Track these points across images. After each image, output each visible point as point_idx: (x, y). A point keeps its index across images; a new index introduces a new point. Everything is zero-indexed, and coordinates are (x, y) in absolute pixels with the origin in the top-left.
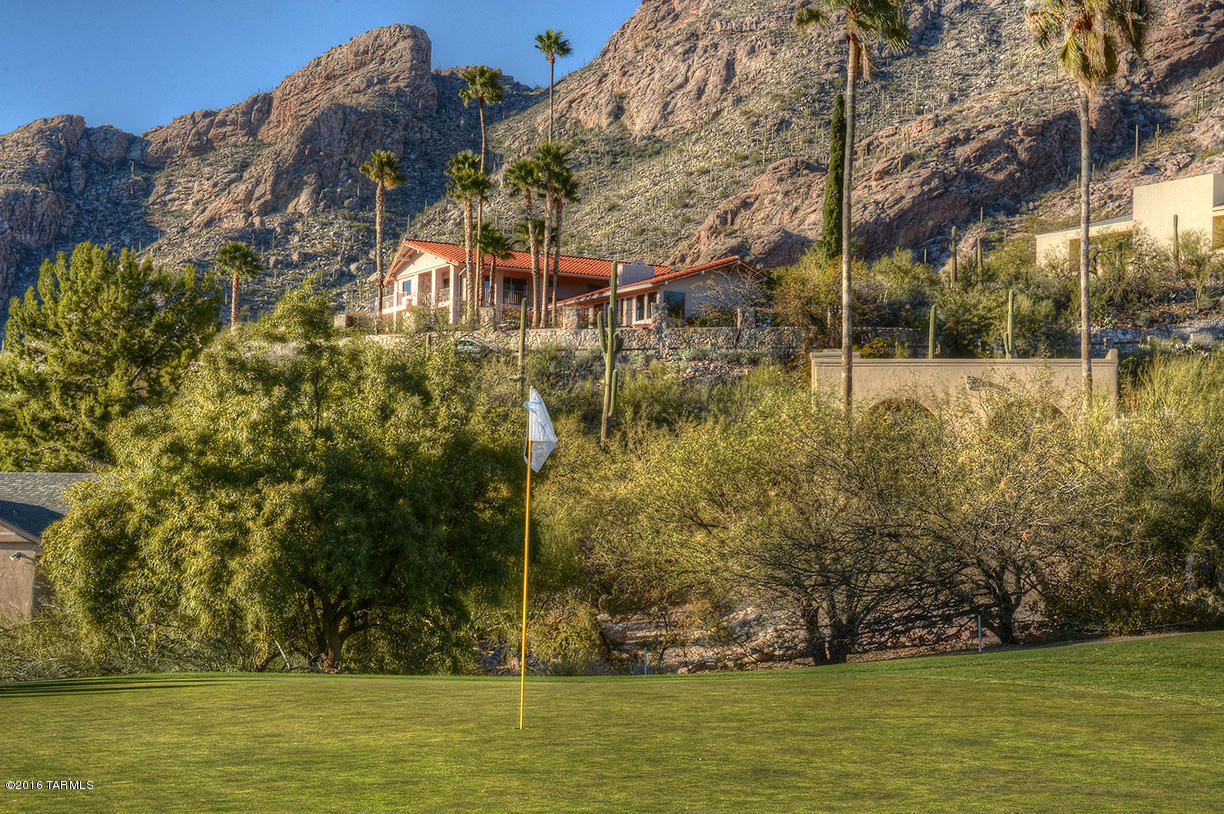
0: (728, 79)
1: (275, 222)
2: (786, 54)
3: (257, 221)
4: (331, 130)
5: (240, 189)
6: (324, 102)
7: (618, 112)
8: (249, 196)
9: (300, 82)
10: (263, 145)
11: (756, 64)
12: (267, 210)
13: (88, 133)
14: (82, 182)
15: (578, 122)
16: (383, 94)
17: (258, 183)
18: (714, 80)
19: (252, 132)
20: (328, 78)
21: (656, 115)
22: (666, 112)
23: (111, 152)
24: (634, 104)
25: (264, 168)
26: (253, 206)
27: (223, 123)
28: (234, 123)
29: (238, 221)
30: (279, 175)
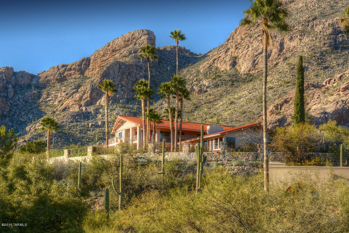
0: (281, 50)
1: (91, 109)
2: (306, 40)
3: (84, 108)
4: (114, 72)
5: (77, 96)
6: (111, 60)
7: (234, 64)
8: (81, 99)
9: (102, 53)
10: (86, 78)
11: (293, 44)
12: (88, 104)
13: (15, 74)
14: (12, 93)
15: (217, 68)
16: (136, 57)
17: (84, 93)
18: (275, 51)
19: (82, 72)
20: (113, 51)
21: (250, 65)
22: (254, 64)
23: (25, 81)
24: (241, 61)
25: (87, 87)
26: (82, 103)
27: (70, 69)
28: (75, 69)
29: (76, 109)
30: (93, 90)
